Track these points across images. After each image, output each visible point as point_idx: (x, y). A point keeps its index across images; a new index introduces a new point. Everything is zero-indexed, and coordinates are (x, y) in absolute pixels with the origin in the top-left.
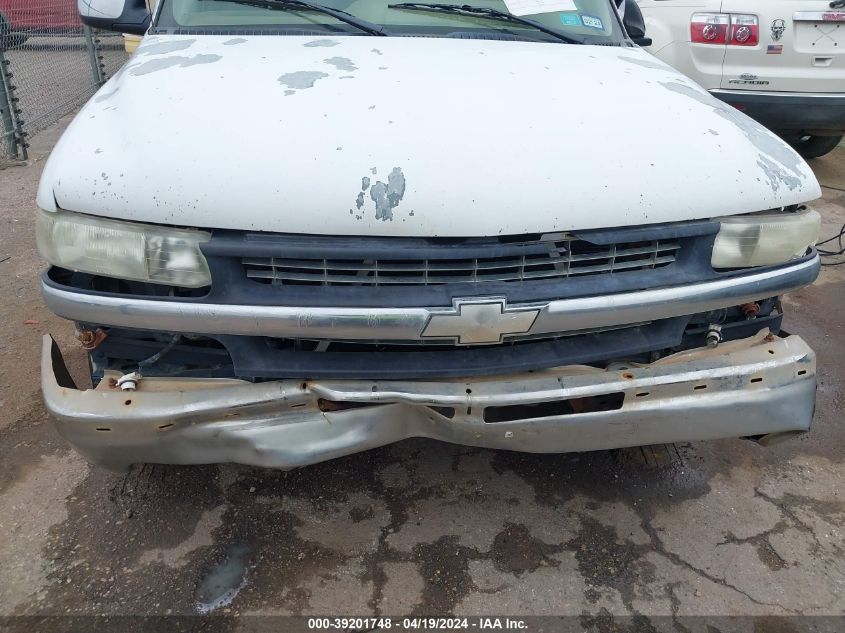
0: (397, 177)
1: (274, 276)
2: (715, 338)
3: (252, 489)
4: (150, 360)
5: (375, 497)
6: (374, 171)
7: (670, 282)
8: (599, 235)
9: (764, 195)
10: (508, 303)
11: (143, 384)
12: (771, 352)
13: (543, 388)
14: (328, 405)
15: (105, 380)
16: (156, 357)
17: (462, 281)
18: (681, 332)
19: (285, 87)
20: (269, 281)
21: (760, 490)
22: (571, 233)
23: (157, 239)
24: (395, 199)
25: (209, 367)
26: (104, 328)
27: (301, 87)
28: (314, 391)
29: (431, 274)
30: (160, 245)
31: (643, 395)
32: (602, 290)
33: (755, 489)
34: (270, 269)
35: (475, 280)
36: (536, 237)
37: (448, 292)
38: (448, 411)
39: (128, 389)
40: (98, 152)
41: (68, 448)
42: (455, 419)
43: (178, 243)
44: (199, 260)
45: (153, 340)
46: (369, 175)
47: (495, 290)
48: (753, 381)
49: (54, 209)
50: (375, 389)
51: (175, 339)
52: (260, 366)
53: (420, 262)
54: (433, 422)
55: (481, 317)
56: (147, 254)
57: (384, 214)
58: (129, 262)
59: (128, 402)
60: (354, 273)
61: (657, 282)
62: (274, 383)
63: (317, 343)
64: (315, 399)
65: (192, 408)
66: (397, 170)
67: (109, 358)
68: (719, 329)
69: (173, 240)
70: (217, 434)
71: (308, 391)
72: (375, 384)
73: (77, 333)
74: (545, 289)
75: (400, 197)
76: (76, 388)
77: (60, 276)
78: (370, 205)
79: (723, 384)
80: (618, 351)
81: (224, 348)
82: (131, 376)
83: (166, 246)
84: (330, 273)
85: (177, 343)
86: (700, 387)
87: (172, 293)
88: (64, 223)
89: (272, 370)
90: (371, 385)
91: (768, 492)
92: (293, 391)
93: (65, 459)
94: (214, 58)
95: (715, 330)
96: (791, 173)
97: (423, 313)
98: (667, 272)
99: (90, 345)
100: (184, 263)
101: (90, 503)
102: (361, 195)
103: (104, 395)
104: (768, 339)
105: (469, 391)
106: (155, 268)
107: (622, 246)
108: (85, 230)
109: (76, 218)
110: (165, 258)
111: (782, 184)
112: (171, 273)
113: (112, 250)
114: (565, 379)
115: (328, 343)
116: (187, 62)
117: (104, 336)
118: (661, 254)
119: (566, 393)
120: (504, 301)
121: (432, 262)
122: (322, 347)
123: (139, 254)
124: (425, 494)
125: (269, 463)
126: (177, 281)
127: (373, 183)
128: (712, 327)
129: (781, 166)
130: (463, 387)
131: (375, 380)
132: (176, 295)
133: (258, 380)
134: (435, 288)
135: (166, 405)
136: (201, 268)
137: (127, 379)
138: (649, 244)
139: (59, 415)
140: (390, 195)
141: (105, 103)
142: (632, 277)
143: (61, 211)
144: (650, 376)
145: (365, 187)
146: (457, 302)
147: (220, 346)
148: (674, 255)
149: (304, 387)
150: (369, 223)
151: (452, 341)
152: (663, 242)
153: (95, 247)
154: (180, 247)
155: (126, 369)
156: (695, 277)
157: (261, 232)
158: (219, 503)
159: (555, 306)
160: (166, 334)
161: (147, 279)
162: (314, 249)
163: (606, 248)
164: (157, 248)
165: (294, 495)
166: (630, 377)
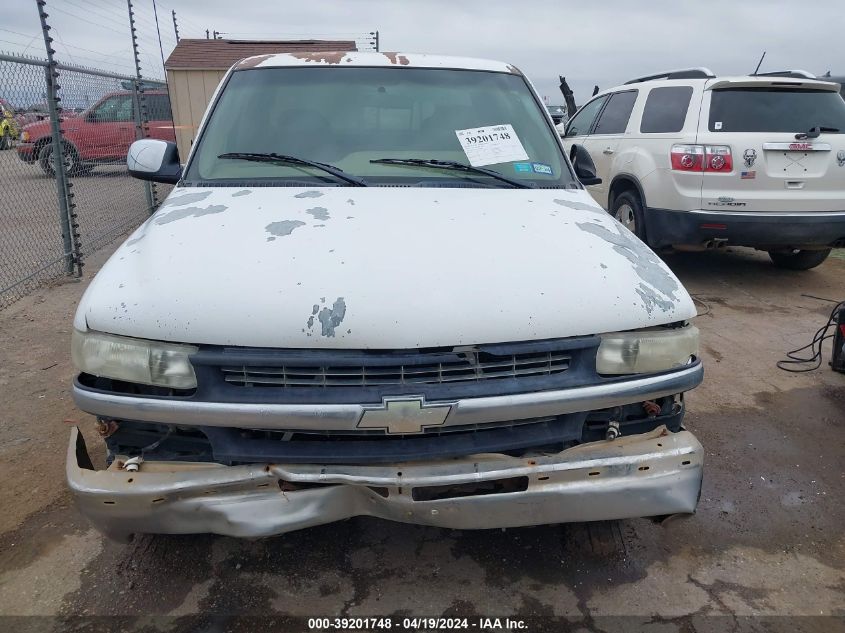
0: (340, 305)
1: (246, 380)
2: (613, 433)
3: (238, 566)
4: (150, 447)
5: (343, 576)
6: (323, 300)
7: (561, 386)
8: (498, 348)
9: (640, 317)
10: (426, 400)
11: (143, 467)
12: (660, 445)
13: (460, 472)
14: (287, 486)
15: (115, 463)
16: (155, 445)
17: (392, 383)
18: (581, 427)
19: (269, 235)
20: (243, 384)
21: (692, 577)
22: (477, 346)
23: (157, 352)
24: (337, 321)
25: (197, 454)
26: (118, 421)
27: (281, 234)
28: (275, 473)
29: (367, 377)
30: (160, 357)
31: (544, 479)
32: (503, 391)
33: (689, 576)
34: (242, 374)
35: (403, 382)
36: (449, 349)
37: (379, 392)
38: (383, 490)
39: (131, 470)
40: (121, 287)
41: (88, 530)
42: (391, 498)
43: (176, 355)
44: (189, 367)
45: (156, 431)
46: (319, 303)
47: (417, 390)
48: (641, 469)
49: (85, 329)
50: (323, 472)
51: (171, 430)
52: (233, 452)
53: (358, 368)
54: (373, 501)
55: (405, 411)
56: (151, 363)
57: (328, 332)
58: (137, 369)
59: (131, 480)
60: (312, 377)
61: (549, 385)
62: (244, 467)
63: (283, 434)
64: (276, 480)
65: (179, 485)
66: (340, 299)
67: (120, 446)
68: (617, 426)
69: (171, 353)
70: (198, 508)
71: (270, 473)
72: (323, 468)
73: (96, 424)
74: (458, 389)
75: (341, 319)
76: (92, 468)
77: (87, 380)
78: (317, 325)
79: (613, 471)
80: (525, 442)
81: (206, 438)
82: (135, 459)
83: (165, 357)
84: (289, 377)
85: (172, 434)
86: (594, 474)
87: (171, 393)
88: (92, 340)
89: (243, 455)
90: (321, 468)
91: (699, 579)
92: (258, 473)
93: (84, 538)
94: (221, 209)
95: (614, 427)
96: (666, 298)
97: (357, 408)
98: (559, 377)
99: (105, 434)
100: (178, 370)
101: (100, 576)
102: (312, 317)
103: (113, 474)
104: (663, 434)
105: (400, 474)
106: (155, 374)
107: (520, 357)
108: (106, 345)
109: (100, 336)
110: (163, 367)
111: (657, 308)
112: (168, 378)
113: (125, 359)
114: (481, 465)
115: (291, 434)
116: (199, 212)
117: (117, 427)
118: (554, 363)
119: (478, 476)
120: (422, 398)
121: (368, 368)
122: (287, 437)
123: (144, 362)
124: (388, 574)
125: (239, 534)
126: (174, 384)
127: (321, 309)
128: (611, 423)
129: (657, 292)
130: (396, 470)
131: (325, 465)
132: (174, 395)
133: (234, 464)
134: (371, 389)
135: (159, 483)
136: (190, 374)
137: (131, 462)
138: (543, 354)
139: (78, 491)
140: (333, 317)
141: (134, 247)
142: (530, 382)
143: (90, 331)
144: (550, 463)
145: (315, 312)
146: (386, 399)
147: (204, 436)
148: (568, 364)
149: (268, 469)
150: (316, 339)
151: (383, 431)
152: (554, 353)
153: (113, 357)
154: (175, 359)
155: (132, 455)
156: (583, 381)
157: (236, 347)
158: (208, 578)
159: (464, 403)
160: (165, 426)
161: (150, 383)
162: (275, 359)
163: (508, 358)
164: (157, 359)
165: (273, 572)
166: (533, 463)
